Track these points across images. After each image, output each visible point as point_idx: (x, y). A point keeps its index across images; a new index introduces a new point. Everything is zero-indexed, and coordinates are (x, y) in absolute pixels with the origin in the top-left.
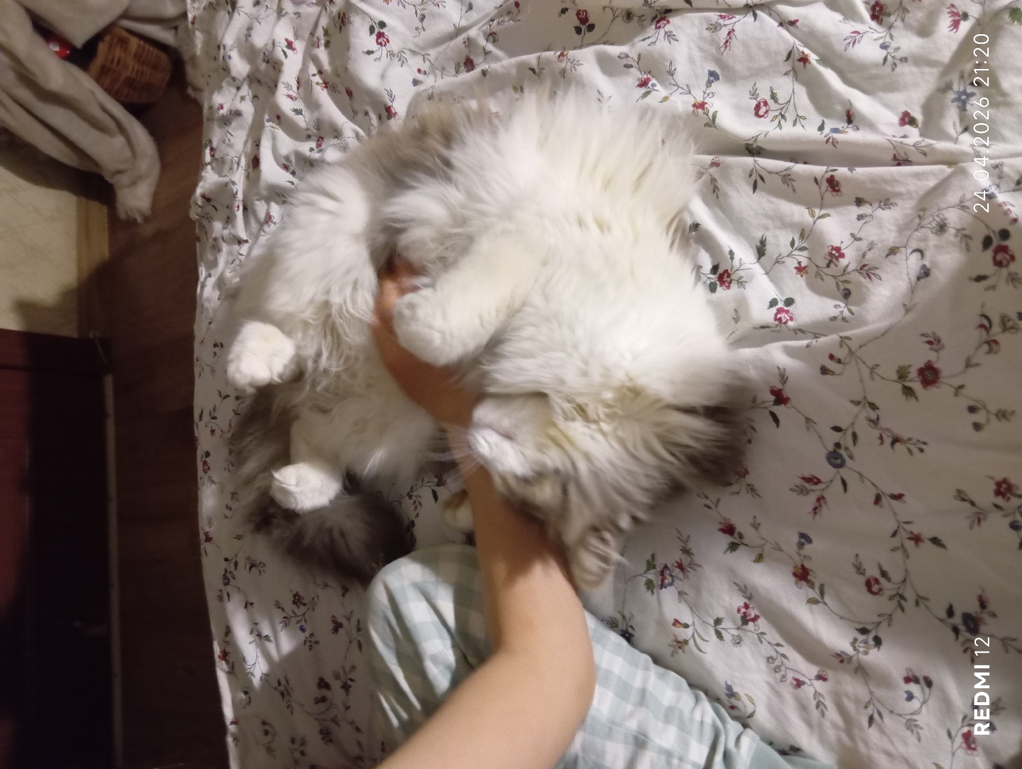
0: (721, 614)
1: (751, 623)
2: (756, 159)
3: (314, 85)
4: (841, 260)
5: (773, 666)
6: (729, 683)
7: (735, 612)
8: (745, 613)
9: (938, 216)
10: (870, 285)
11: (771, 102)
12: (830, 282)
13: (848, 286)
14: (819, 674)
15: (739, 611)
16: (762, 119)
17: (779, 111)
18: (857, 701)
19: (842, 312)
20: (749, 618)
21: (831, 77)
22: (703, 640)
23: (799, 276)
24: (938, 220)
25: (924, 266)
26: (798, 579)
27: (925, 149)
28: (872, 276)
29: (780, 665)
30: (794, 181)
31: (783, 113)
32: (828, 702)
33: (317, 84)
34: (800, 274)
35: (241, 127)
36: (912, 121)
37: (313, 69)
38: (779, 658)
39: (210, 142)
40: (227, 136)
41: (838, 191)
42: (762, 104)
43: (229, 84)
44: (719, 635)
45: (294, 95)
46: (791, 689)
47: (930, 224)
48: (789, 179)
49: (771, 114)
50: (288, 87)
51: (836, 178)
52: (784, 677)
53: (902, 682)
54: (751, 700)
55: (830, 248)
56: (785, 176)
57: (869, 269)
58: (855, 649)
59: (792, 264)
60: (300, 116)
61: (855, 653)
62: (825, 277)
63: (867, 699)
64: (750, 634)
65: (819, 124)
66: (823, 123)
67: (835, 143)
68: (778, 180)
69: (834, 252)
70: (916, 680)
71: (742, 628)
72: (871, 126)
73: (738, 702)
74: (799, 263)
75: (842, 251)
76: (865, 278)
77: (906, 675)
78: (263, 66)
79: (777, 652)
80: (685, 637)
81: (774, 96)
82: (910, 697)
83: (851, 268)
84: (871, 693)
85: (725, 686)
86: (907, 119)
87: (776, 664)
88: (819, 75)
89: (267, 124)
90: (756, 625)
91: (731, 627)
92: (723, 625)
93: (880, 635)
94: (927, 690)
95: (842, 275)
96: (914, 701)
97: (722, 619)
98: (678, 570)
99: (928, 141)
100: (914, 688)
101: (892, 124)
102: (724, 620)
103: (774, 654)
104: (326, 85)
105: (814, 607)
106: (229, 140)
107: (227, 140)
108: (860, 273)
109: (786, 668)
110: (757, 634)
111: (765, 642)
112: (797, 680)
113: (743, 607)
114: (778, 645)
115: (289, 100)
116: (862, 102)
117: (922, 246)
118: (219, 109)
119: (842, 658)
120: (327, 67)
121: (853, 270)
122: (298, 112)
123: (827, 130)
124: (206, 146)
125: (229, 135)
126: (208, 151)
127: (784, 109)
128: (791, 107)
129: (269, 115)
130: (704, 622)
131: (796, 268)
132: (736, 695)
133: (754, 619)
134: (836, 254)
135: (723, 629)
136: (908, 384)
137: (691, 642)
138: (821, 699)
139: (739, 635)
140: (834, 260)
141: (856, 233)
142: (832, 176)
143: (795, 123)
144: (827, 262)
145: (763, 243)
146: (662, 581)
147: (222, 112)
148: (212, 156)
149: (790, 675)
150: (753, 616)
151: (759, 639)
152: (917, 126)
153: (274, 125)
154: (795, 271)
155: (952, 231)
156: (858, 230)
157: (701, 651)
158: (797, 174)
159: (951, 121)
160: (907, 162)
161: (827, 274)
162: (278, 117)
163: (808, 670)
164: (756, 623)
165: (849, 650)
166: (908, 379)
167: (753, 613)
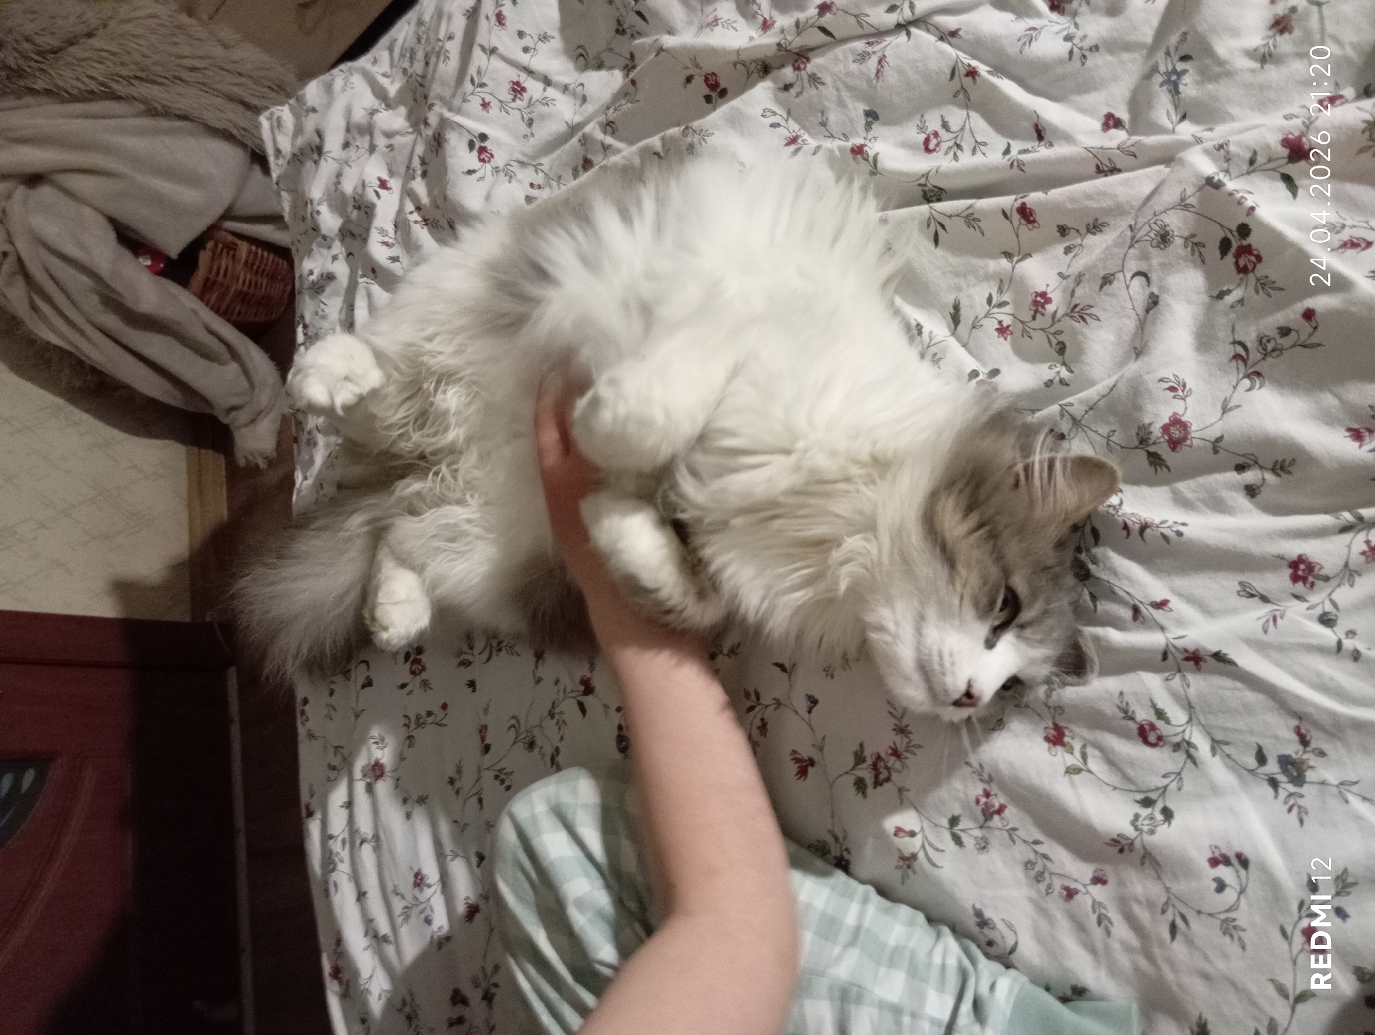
0: (957, 810)
1: (996, 817)
2: (931, 205)
3: (412, 224)
4: (1048, 306)
5: (1033, 873)
6: (978, 906)
7: (973, 804)
8: (986, 804)
9: (1155, 223)
10: (1086, 330)
11: (942, 132)
12: (1040, 339)
13: (1061, 338)
14: (1096, 874)
15: (978, 802)
16: (935, 154)
17: (954, 140)
18: (1150, 905)
19: (1058, 373)
20: (993, 809)
21: (1008, 87)
22: (937, 849)
23: (1002, 339)
24: (1157, 228)
25: (1152, 295)
26: (1051, 745)
27: (1132, 149)
28: (1087, 317)
29: (1041, 870)
30: (979, 220)
31: (958, 142)
32: (1113, 914)
33: (416, 222)
34: (1003, 336)
35: (336, 293)
36: (1118, 124)
37: (410, 207)
38: (1039, 861)
39: (302, 317)
40: (319, 307)
41: (1034, 221)
42: (932, 137)
43: (320, 245)
44: (957, 840)
45: (391, 241)
46: (1061, 903)
47: (1147, 235)
48: (973, 220)
49: (944, 146)
50: (383, 232)
51: (1028, 206)
52: (1049, 887)
53: (1206, 865)
54: (1010, 927)
55: (1034, 295)
56: (967, 217)
57: (1082, 309)
58: (1136, 829)
59: (991, 325)
60: (397, 263)
61: (1137, 833)
62: (1033, 333)
63: (1164, 899)
64: (997, 832)
65: (1004, 147)
66: (1009, 145)
67: (1021, 165)
68: (960, 222)
69: (1039, 299)
70: (1226, 861)
71: (986, 825)
72: (1068, 138)
73: (993, 931)
74: (1000, 322)
75: (1048, 296)
76: (1079, 322)
77: (1210, 855)
78: (354, 214)
79: (1036, 852)
80: (912, 850)
81: (945, 126)
82: (1221, 886)
83: (1060, 313)
84: (1167, 889)
85: (971, 912)
86: (1111, 122)
87: (1036, 869)
88: (994, 88)
89: (361, 280)
90: (1003, 819)
91: (972, 827)
92: (961, 826)
93: (1170, 805)
94: (1243, 872)
95: (1052, 325)
96: (1227, 891)
97: (959, 816)
98: (893, 759)
99: (1135, 138)
100: (1223, 872)
101: (1093, 132)
102: (961, 819)
103: (1032, 856)
104: (426, 221)
105: (1076, 778)
106: (323, 310)
107: (320, 311)
108: (1071, 317)
109: (1051, 874)
110: (1007, 831)
111: (1018, 841)
112: (1067, 889)
113: (983, 796)
114: (1036, 842)
115: (385, 247)
116: (1051, 112)
117: (1143, 267)
118: (308, 275)
119: (1121, 846)
120: (425, 199)
121: (1063, 316)
122: (395, 259)
123: (1014, 152)
124: (299, 324)
125: (322, 305)
126: (300, 330)
127: (959, 138)
128: (967, 133)
129: (363, 271)
130: (936, 825)
131: (997, 330)
132: (989, 922)
133: (1000, 811)
134: (1042, 299)
135: (961, 830)
136: (1152, 449)
137: (921, 855)
138: (1103, 911)
139: (984, 836)
140: (1040, 309)
141: (1064, 270)
142: (1024, 204)
143: (974, 152)
144: (1032, 313)
145: (956, 307)
146: (876, 776)
147: (312, 278)
148: (305, 334)
149: (1057, 884)
150: (997, 806)
151: (1010, 836)
152: (1123, 127)
153: (369, 280)
154: (996, 334)
155: (1179, 242)
156: (1066, 266)
157: (934, 865)
158: (982, 210)
159: (1163, 111)
160: (1116, 172)
161: (1034, 329)
162: (373, 271)
163: (1078, 871)
164: (1003, 815)
165: (1130, 832)
166: (1151, 442)
167: (996, 802)
